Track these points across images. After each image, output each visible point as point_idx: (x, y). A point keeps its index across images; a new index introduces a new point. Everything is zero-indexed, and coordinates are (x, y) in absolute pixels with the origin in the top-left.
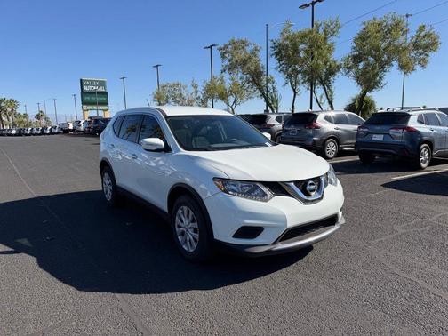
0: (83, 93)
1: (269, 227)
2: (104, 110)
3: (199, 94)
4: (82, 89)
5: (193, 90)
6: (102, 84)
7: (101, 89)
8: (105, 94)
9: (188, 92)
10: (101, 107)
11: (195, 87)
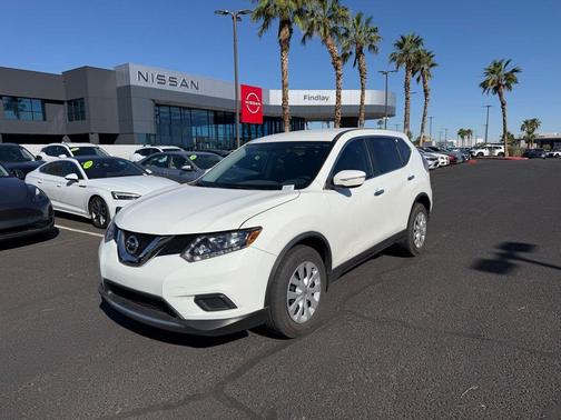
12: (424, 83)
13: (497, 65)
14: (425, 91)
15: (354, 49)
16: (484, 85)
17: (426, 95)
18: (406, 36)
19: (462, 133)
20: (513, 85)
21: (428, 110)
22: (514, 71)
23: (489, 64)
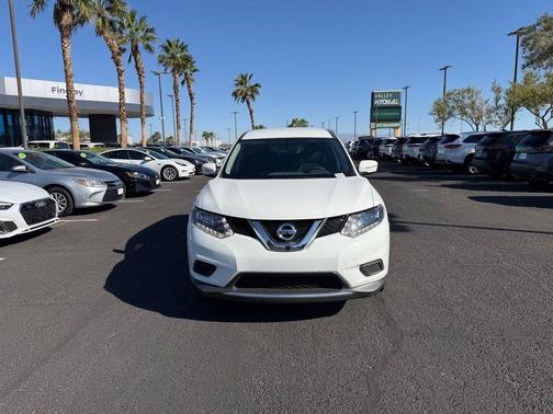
0: (373, 108)
1: (222, 267)
2: (395, 128)
3: (502, 102)
4: (372, 103)
5: (493, 95)
6: (396, 95)
7: (394, 102)
8: (398, 108)
9: (487, 98)
10: (392, 125)
11: (497, 90)
12: (189, 87)
13: (244, 78)
14: (190, 94)
15: (128, 47)
16: (235, 94)
17: (192, 99)
18: (172, 41)
19: (207, 136)
20: (256, 96)
21: (194, 113)
22: (257, 85)
23: (237, 76)
